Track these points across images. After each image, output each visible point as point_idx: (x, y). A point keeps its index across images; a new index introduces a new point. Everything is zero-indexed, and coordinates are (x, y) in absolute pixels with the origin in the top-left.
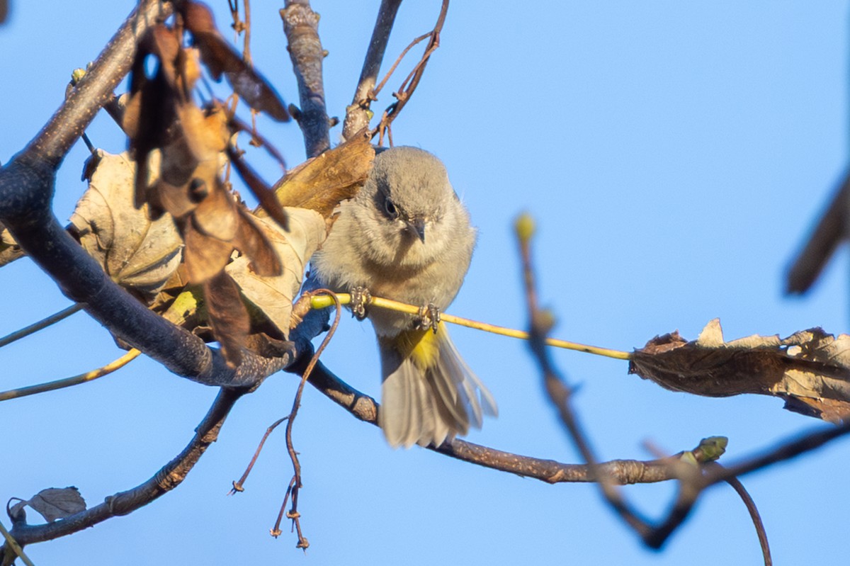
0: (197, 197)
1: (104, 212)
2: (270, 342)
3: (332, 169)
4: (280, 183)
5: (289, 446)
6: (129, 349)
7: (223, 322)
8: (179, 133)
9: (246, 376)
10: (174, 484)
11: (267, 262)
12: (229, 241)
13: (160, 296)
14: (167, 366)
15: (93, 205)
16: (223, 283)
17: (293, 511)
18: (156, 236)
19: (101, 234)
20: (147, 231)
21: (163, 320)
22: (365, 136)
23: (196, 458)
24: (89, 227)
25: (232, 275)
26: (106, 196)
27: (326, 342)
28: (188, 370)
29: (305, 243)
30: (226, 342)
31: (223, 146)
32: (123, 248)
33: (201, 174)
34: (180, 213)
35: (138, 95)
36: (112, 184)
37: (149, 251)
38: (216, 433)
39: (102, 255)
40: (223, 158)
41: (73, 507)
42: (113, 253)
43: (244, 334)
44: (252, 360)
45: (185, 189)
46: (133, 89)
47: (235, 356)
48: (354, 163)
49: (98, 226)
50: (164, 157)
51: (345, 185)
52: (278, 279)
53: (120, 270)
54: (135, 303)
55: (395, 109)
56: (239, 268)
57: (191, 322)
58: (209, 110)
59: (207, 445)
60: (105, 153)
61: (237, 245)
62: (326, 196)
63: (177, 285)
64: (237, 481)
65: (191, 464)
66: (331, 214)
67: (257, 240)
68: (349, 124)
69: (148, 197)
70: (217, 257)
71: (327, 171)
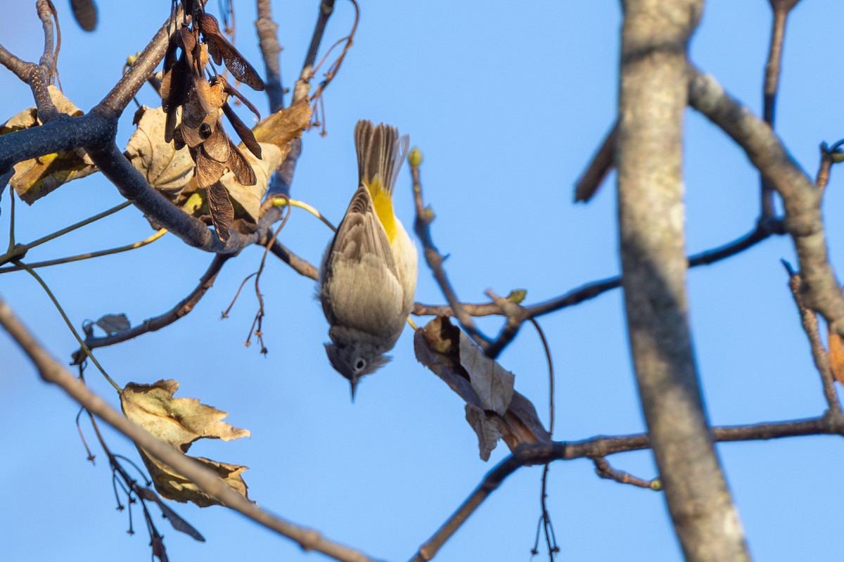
0: (205, 134)
1: (146, 144)
2: (247, 225)
3: (286, 120)
4: (257, 126)
5: (257, 290)
6: (159, 229)
7: (217, 213)
8: (195, 93)
9: (232, 247)
10: (186, 313)
11: (245, 175)
12: (224, 162)
13: (180, 198)
14: (184, 240)
15: (139, 140)
16: (218, 188)
17: (259, 331)
18: (178, 159)
19: (145, 157)
20: (173, 156)
21: (181, 211)
22: (307, 101)
23: (199, 297)
24: (137, 153)
25: (223, 183)
26: (148, 134)
27: (281, 227)
28: (196, 242)
29: (269, 166)
30: (220, 225)
31: (222, 104)
32: (158, 167)
33: (208, 120)
34: (194, 145)
35: (170, 71)
36: (151, 127)
37: (174, 169)
38: (212, 282)
39: (145, 170)
40: (221, 111)
41: (123, 326)
42: (152, 169)
43: (231, 220)
44: (236, 236)
45: (197, 130)
46: (166, 69)
47: (225, 234)
48: (299, 116)
49: (143, 152)
50: (184, 110)
51: (293, 130)
52: (253, 187)
53: (155, 180)
54: (165, 200)
55: (325, 84)
56: (228, 178)
57: (198, 213)
58: (213, 82)
59: (206, 289)
60: (148, 108)
61: (228, 165)
62: (283, 137)
63: (190, 190)
64: (225, 311)
65: (197, 301)
66: (285, 148)
67: (240, 162)
68: (296, 93)
69: (174, 135)
70: (216, 173)
71: (283, 121)
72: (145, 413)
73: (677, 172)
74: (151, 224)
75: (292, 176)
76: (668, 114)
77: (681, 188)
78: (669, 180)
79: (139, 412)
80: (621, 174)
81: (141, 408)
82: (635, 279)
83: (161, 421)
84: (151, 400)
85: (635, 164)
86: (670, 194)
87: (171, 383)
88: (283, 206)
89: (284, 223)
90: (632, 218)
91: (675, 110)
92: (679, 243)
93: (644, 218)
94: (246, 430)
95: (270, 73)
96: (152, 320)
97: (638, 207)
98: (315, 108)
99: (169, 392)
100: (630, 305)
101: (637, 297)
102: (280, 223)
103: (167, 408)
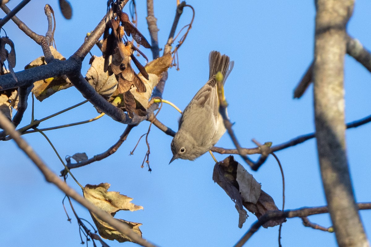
0: (123, 69)
1: (95, 73)
2: (142, 112)
3: (160, 63)
4: (147, 65)
5: (147, 142)
6: (101, 113)
7: (129, 105)
8: (118, 50)
9: (135, 121)
10: (113, 152)
11: (142, 88)
12: (131, 82)
13: (111, 98)
14: (113, 118)
15: (92, 71)
16: (128, 93)
17: (148, 160)
18: (110, 80)
19: (95, 79)
20: (108, 79)
21: (112, 105)
22: (170, 54)
23: (120, 145)
24: (91, 78)
25: (131, 92)
26: (96, 69)
27: (158, 112)
28: (119, 119)
29: (152, 83)
30: (129, 111)
31: (130, 54)
32: (101, 84)
33: (124, 62)
34: (117, 73)
35: (106, 39)
36: (98, 65)
37: (108, 85)
38: (126, 138)
39: (95, 86)
40: (130, 58)
41: (84, 158)
42: (98, 85)
43: (135, 109)
44: (136, 117)
45: (119, 67)
46: (105, 38)
47: (132, 115)
48: (166, 61)
49: (94, 77)
50: (113, 57)
51: (164, 67)
52: (144, 93)
53: (99, 90)
54: (104, 100)
55: (179, 46)
56: (134, 89)
57: (119, 105)
58: (126, 44)
59: (123, 141)
60: (96, 56)
61: (133, 83)
62: (159, 70)
63: (116, 95)
64: (132, 151)
65: (119, 146)
66: (160, 76)
67: (139, 82)
68: (165, 50)
69: (108, 69)
70: (128, 86)
71: (159, 63)
72: (94, 198)
73: (341, 85)
74: (97, 110)
75: (163, 89)
76: (337, 58)
77: (343, 92)
78: (338, 88)
79: (91, 198)
80: (315, 85)
81: (93, 196)
82: (322, 134)
83: (102, 202)
84: (97, 192)
85: (322, 81)
86: (338, 95)
87: (107, 184)
88: (159, 103)
89: (159, 110)
90: (320, 106)
91: (340, 56)
92: (342, 117)
93: (326, 106)
94: (141, 206)
95: (153, 41)
96: (98, 155)
97: (323, 101)
98: (174, 57)
99: (106, 188)
100: (319, 146)
101: (323, 142)
102: (157, 110)
103: (104, 196)
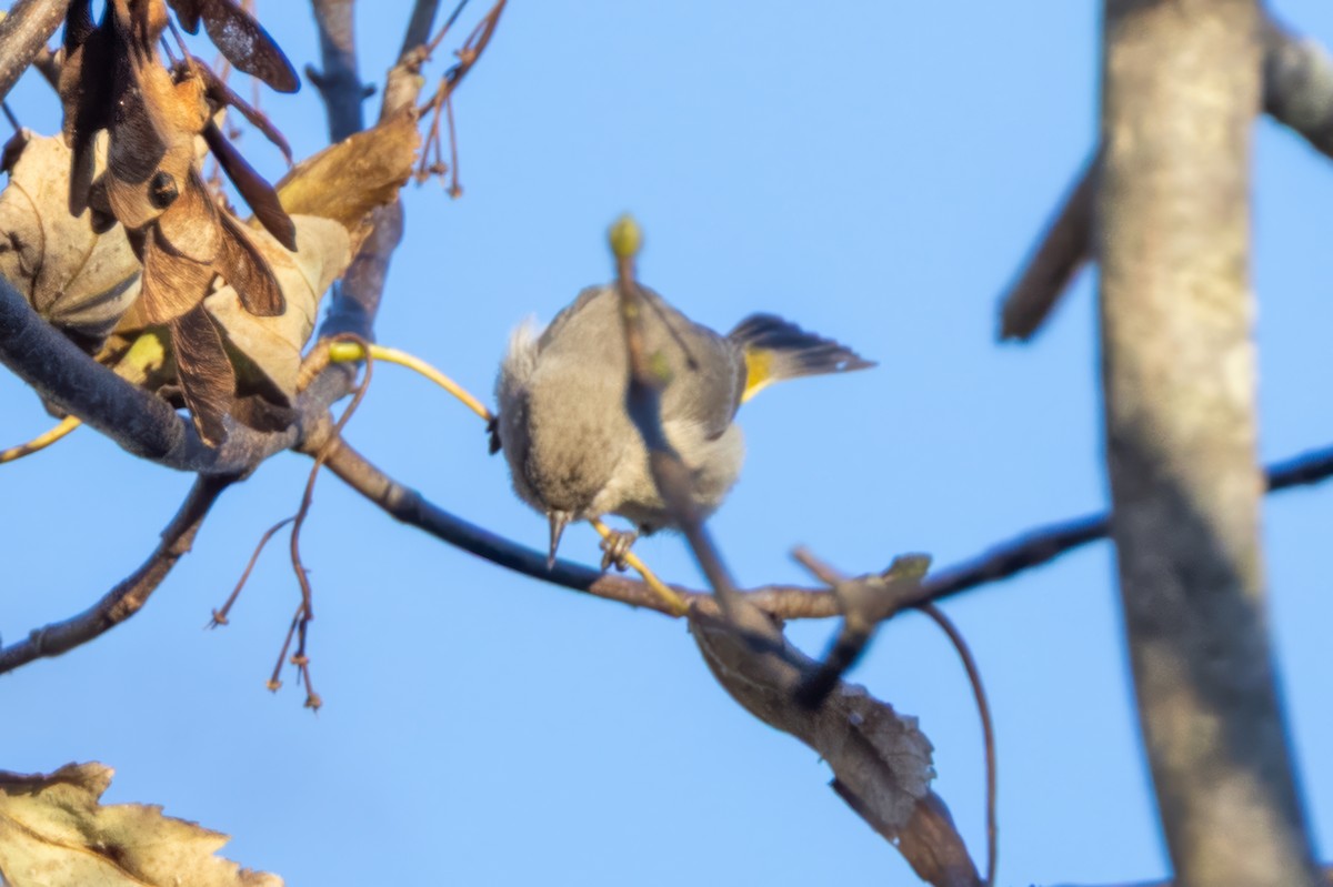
0: (162, 199)
1: (31, 222)
2: (267, 410)
3: (361, 161)
4: (285, 182)
5: (295, 559)
6: (63, 417)
7: (197, 380)
8: (138, 104)
9: (234, 458)
10: (128, 613)
11: (264, 295)
12: (207, 264)
13: (112, 343)
14: (119, 442)
15: (14, 210)
16: (198, 324)
17: (300, 653)
18: (105, 254)
19: (26, 251)
20: (92, 248)
21: (115, 378)
22: (410, 115)
23: (161, 576)
24: (8, 242)
25: (214, 312)
26: (33, 197)
27: (350, 411)
28: (152, 446)
29: (320, 267)
30: (202, 408)
31: (200, 125)
32: (57, 272)
33: (171, 166)
34: (137, 223)
35: (79, 51)
36: (42, 180)
37: (95, 277)
38: (191, 540)
39: (27, 282)
40: (200, 144)
42: (43, 280)
43: (228, 398)
44: (241, 436)
45: (145, 187)
46: (70, 43)
47: (214, 428)
48: (392, 153)
49: (21, 239)
50: (114, 140)
51: (379, 185)
52: (280, 319)
53: (52, 304)
54: (72, 351)
55: (457, 75)
56: (223, 300)
57: (155, 379)
58: (181, 74)
59: (177, 556)
60: (34, 134)
61: (220, 270)
62: (354, 200)
63: (137, 324)
64: (219, 608)
65: (154, 584)
66: (359, 226)
67: (248, 263)
68: (390, 95)
69: (90, 198)
70: (190, 287)
71: (354, 164)
72: (35, 842)
73: (1238, 270)
74: (46, 402)
75: (378, 291)
76: (1216, 134)
77: (1248, 306)
78: (1222, 289)
79: (22, 839)
80: (1107, 273)
81: (26, 831)
82: (1145, 520)
83: (74, 860)
84: (49, 811)
85: (1140, 250)
86: (1222, 321)
87: (95, 769)
88: (358, 362)
89: (356, 401)
90: (1134, 376)
91: (1233, 124)
92: (1244, 435)
93: (1162, 378)
94: (273, 875)
95: (333, 50)
96: (51, 629)
97: (1147, 350)
98: (434, 131)
99: (91, 790)
100: (1130, 578)
101: (1149, 560)
102: (349, 399)
103: (86, 829)
